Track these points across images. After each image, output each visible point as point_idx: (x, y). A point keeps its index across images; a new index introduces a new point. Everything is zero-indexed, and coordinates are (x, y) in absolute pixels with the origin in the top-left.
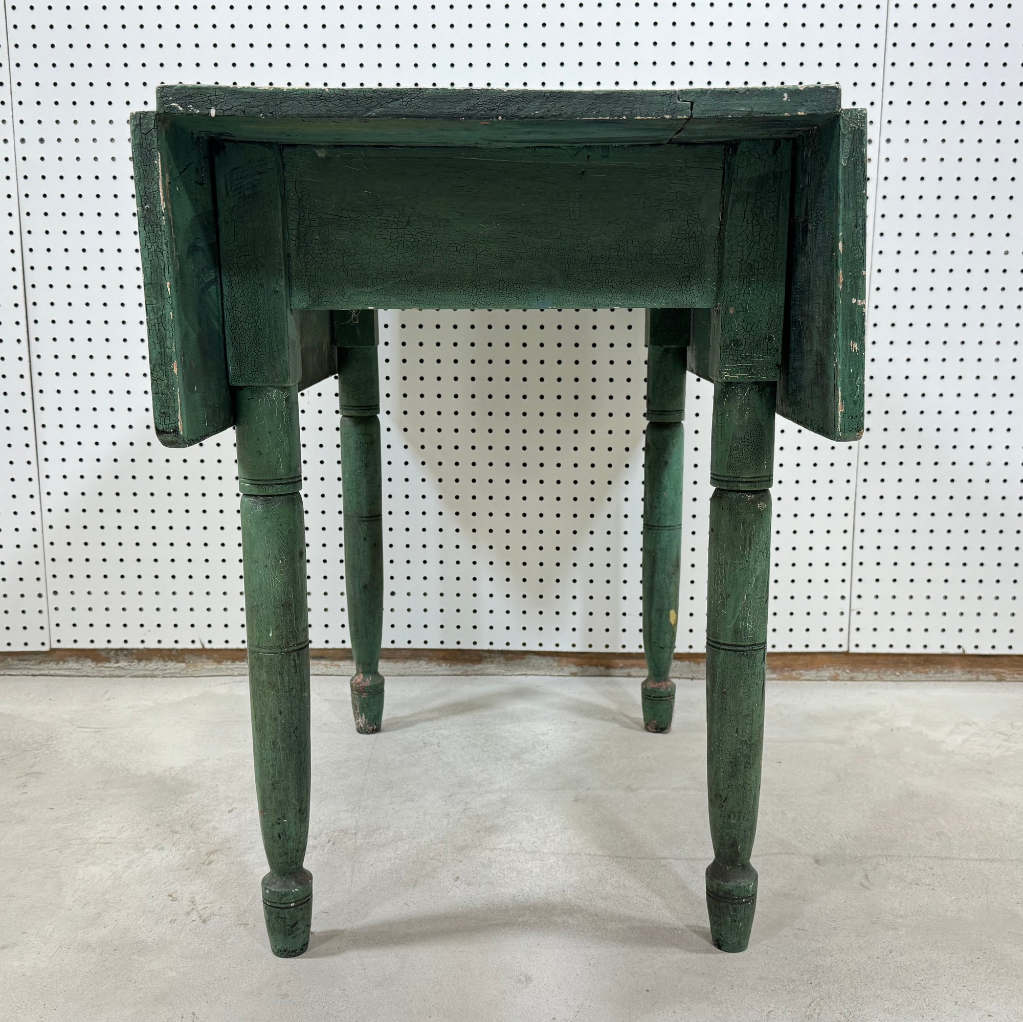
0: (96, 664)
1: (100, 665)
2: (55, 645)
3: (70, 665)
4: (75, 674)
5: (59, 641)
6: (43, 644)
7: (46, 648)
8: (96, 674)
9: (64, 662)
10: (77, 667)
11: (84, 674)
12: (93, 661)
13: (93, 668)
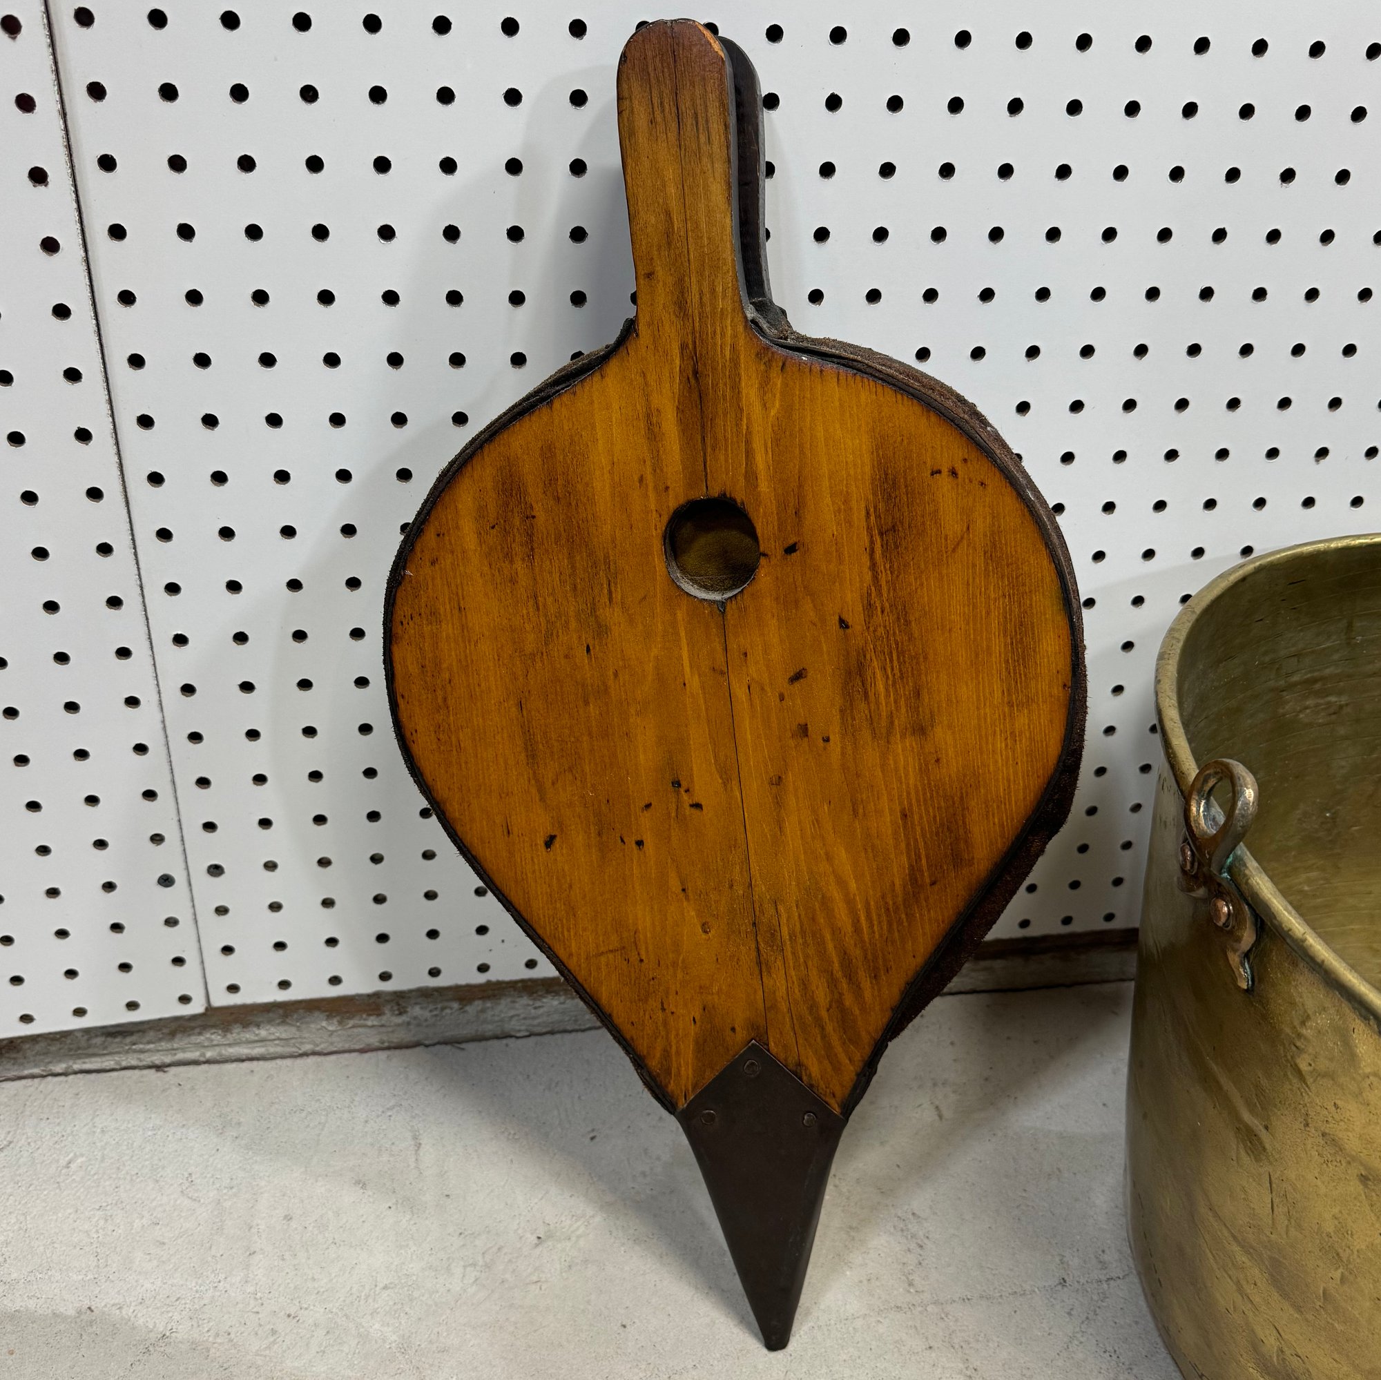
0: (340, 1023)
1: (351, 1023)
2: (222, 999)
3: (263, 1033)
4: (279, 1050)
5: (233, 988)
6: (185, 999)
7: (197, 1007)
8: (339, 1046)
9: (246, 1025)
10: (284, 1036)
11: (308, 1047)
12: (329, 1017)
13: (333, 1032)
